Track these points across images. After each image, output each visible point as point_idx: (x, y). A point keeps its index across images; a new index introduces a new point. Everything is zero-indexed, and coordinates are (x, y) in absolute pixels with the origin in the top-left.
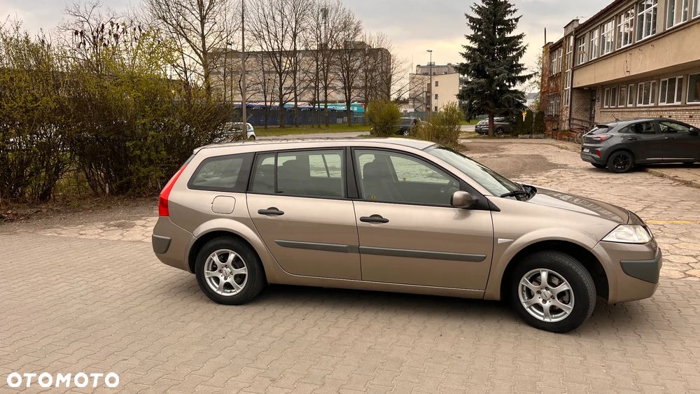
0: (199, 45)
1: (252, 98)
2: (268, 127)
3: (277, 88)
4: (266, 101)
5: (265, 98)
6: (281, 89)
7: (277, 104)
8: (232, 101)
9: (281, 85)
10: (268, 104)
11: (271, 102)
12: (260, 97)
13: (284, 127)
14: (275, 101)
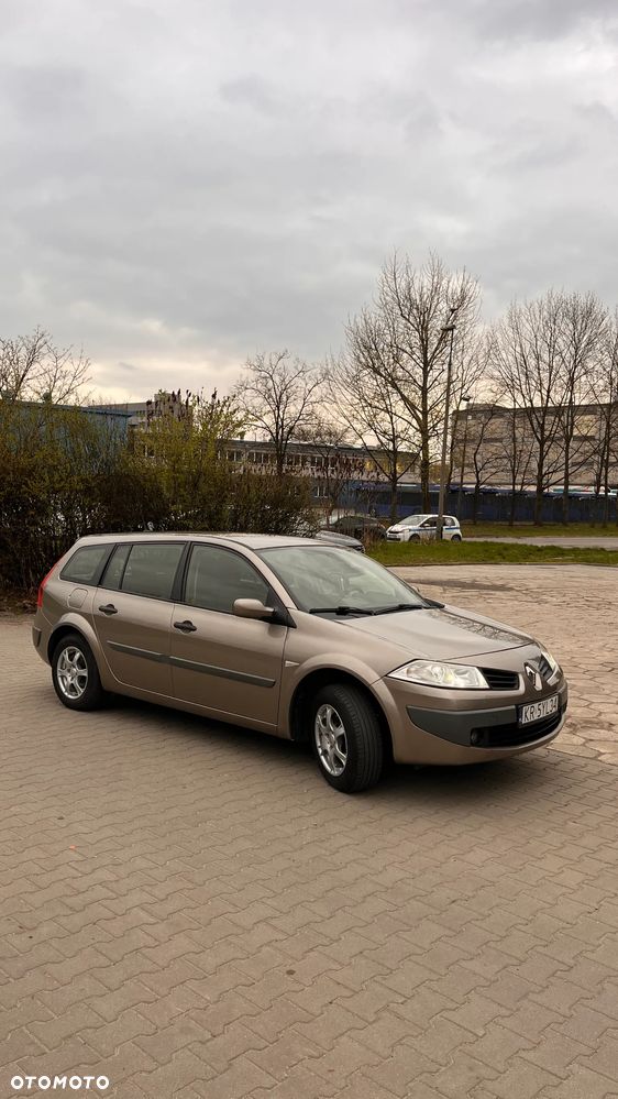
0: (418, 402)
1: (493, 480)
2: (515, 523)
3: (534, 465)
4: (514, 484)
5: (514, 478)
6: (540, 466)
7: (533, 489)
8: (462, 483)
9: (542, 458)
10: (518, 488)
11: (523, 484)
12: (506, 477)
13: (541, 526)
14: (529, 484)
